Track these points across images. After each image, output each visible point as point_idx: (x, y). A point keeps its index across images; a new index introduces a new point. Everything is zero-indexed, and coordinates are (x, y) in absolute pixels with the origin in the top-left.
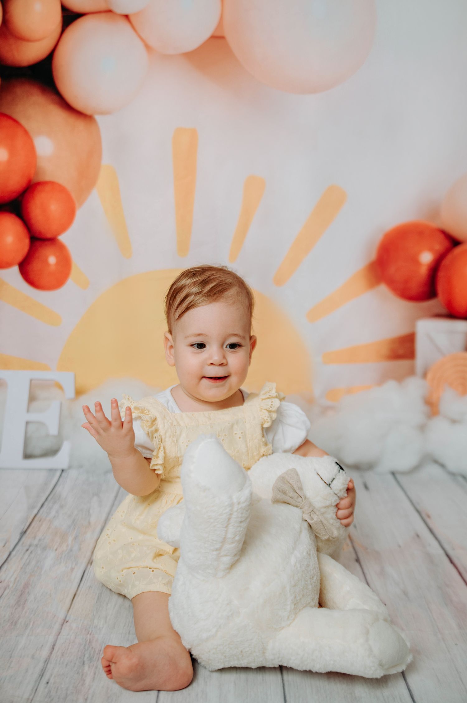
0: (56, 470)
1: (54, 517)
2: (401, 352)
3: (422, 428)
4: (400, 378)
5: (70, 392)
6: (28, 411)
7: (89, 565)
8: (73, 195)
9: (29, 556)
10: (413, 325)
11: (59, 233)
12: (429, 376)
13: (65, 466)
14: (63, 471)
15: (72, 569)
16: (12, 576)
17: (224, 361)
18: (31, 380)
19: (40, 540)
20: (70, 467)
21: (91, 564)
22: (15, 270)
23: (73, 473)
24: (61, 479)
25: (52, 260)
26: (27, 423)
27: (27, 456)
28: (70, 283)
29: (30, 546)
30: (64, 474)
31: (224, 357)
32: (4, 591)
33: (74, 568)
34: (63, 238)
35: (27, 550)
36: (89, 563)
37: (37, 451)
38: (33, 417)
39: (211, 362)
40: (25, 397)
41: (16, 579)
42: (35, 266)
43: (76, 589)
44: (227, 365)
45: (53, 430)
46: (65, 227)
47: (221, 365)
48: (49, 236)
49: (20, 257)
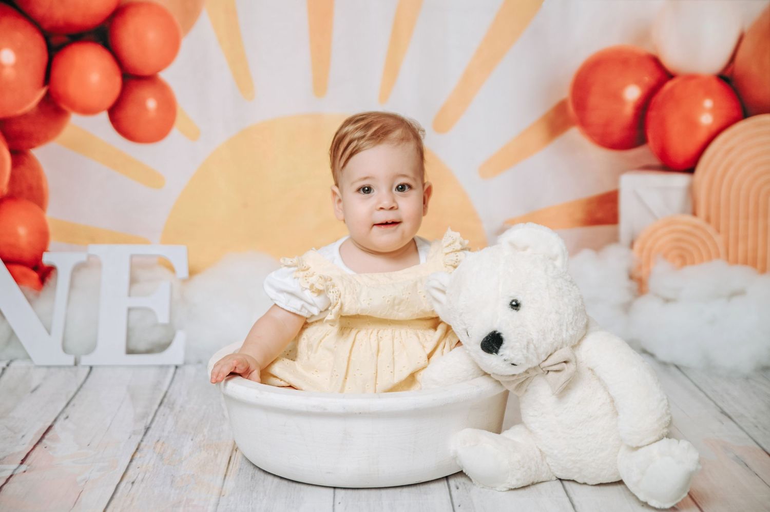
0: (168, 366)
1: (180, 412)
2: (599, 215)
3: (627, 308)
4: (597, 247)
5: (182, 272)
6: (129, 295)
7: (234, 451)
8: (177, 19)
9: (162, 445)
10: (616, 181)
11: (160, 70)
12: (637, 246)
13: (179, 362)
14: (177, 367)
15: (216, 456)
16: (149, 462)
17: (394, 205)
18: (132, 256)
19: (169, 432)
20: (185, 363)
21: (236, 451)
22: (104, 116)
23: (191, 370)
24: (176, 377)
25: (151, 104)
26: (130, 310)
27: (130, 352)
28: (175, 133)
29: (160, 437)
30: (179, 371)
31: (394, 201)
32: (145, 474)
33: (218, 454)
34: (165, 75)
35: (158, 441)
36: (233, 450)
37: (142, 346)
38: (136, 302)
39: (381, 206)
40: (126, 277)
41: (154, 465)
42: (129, 112)
43: (225, 471)
44: (397, 209)
45: (163, 318)
46: (167, 61)
47: (392, 208)
48: (147, 72)
49: (110, 100)
